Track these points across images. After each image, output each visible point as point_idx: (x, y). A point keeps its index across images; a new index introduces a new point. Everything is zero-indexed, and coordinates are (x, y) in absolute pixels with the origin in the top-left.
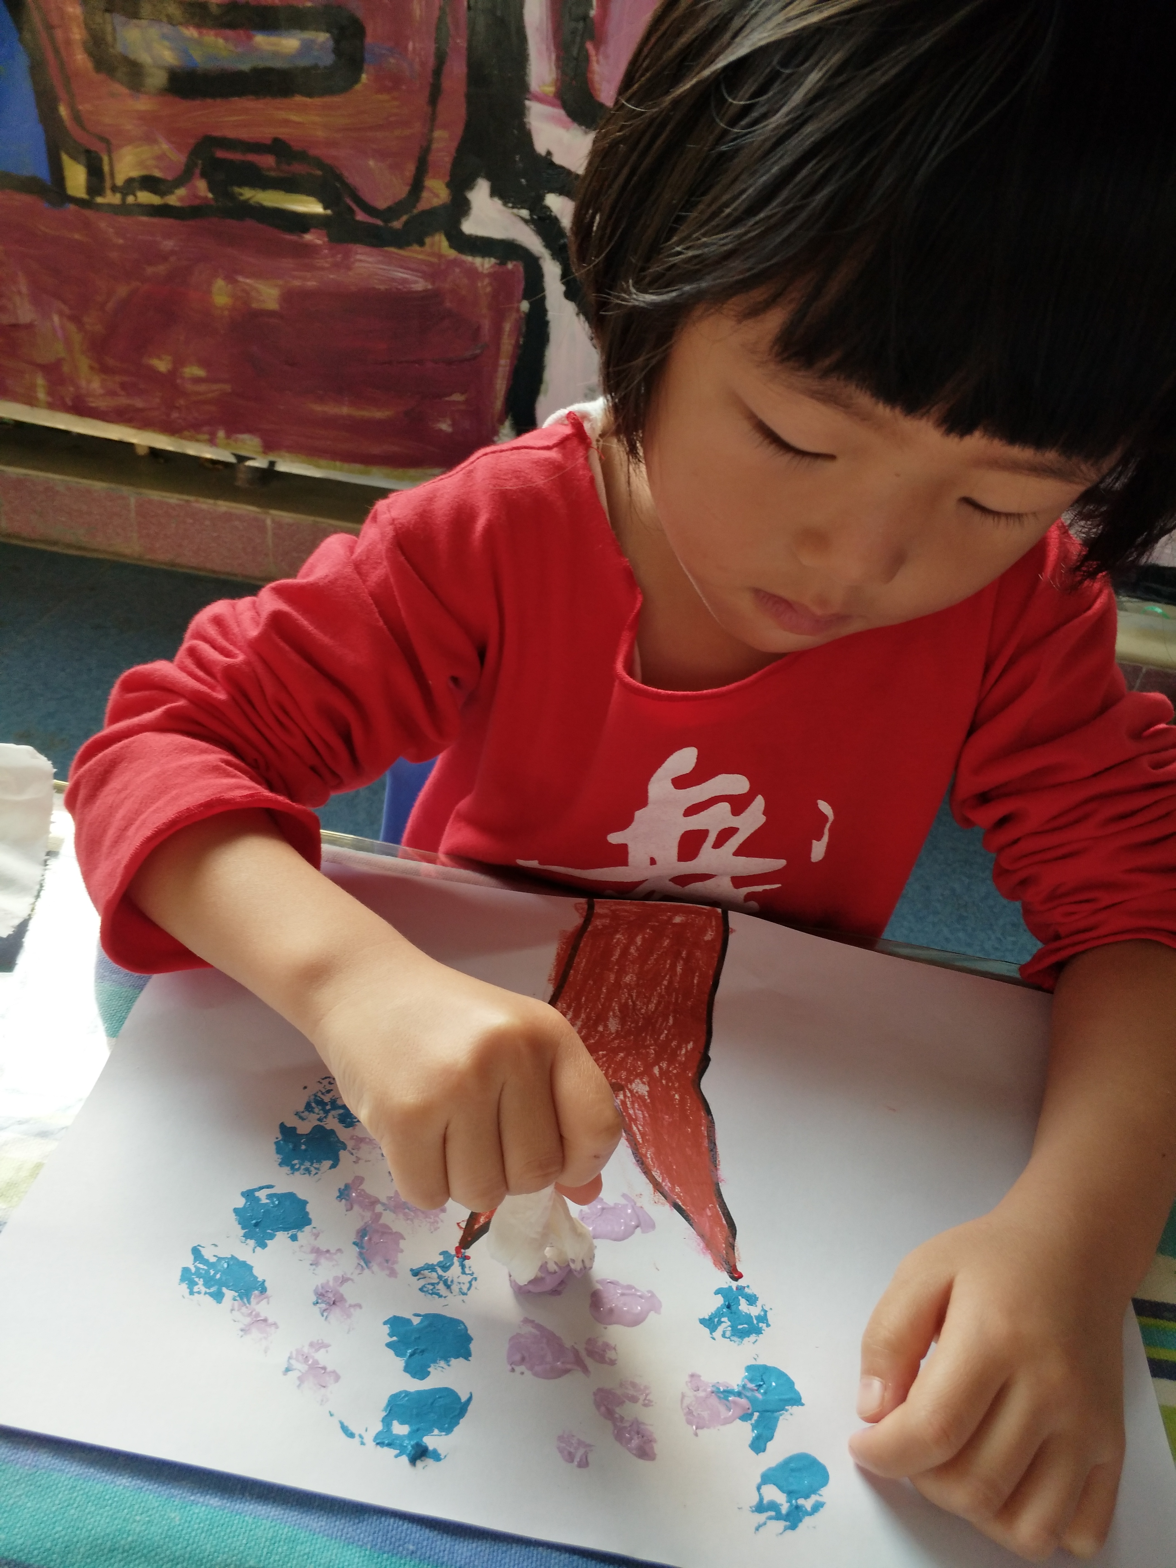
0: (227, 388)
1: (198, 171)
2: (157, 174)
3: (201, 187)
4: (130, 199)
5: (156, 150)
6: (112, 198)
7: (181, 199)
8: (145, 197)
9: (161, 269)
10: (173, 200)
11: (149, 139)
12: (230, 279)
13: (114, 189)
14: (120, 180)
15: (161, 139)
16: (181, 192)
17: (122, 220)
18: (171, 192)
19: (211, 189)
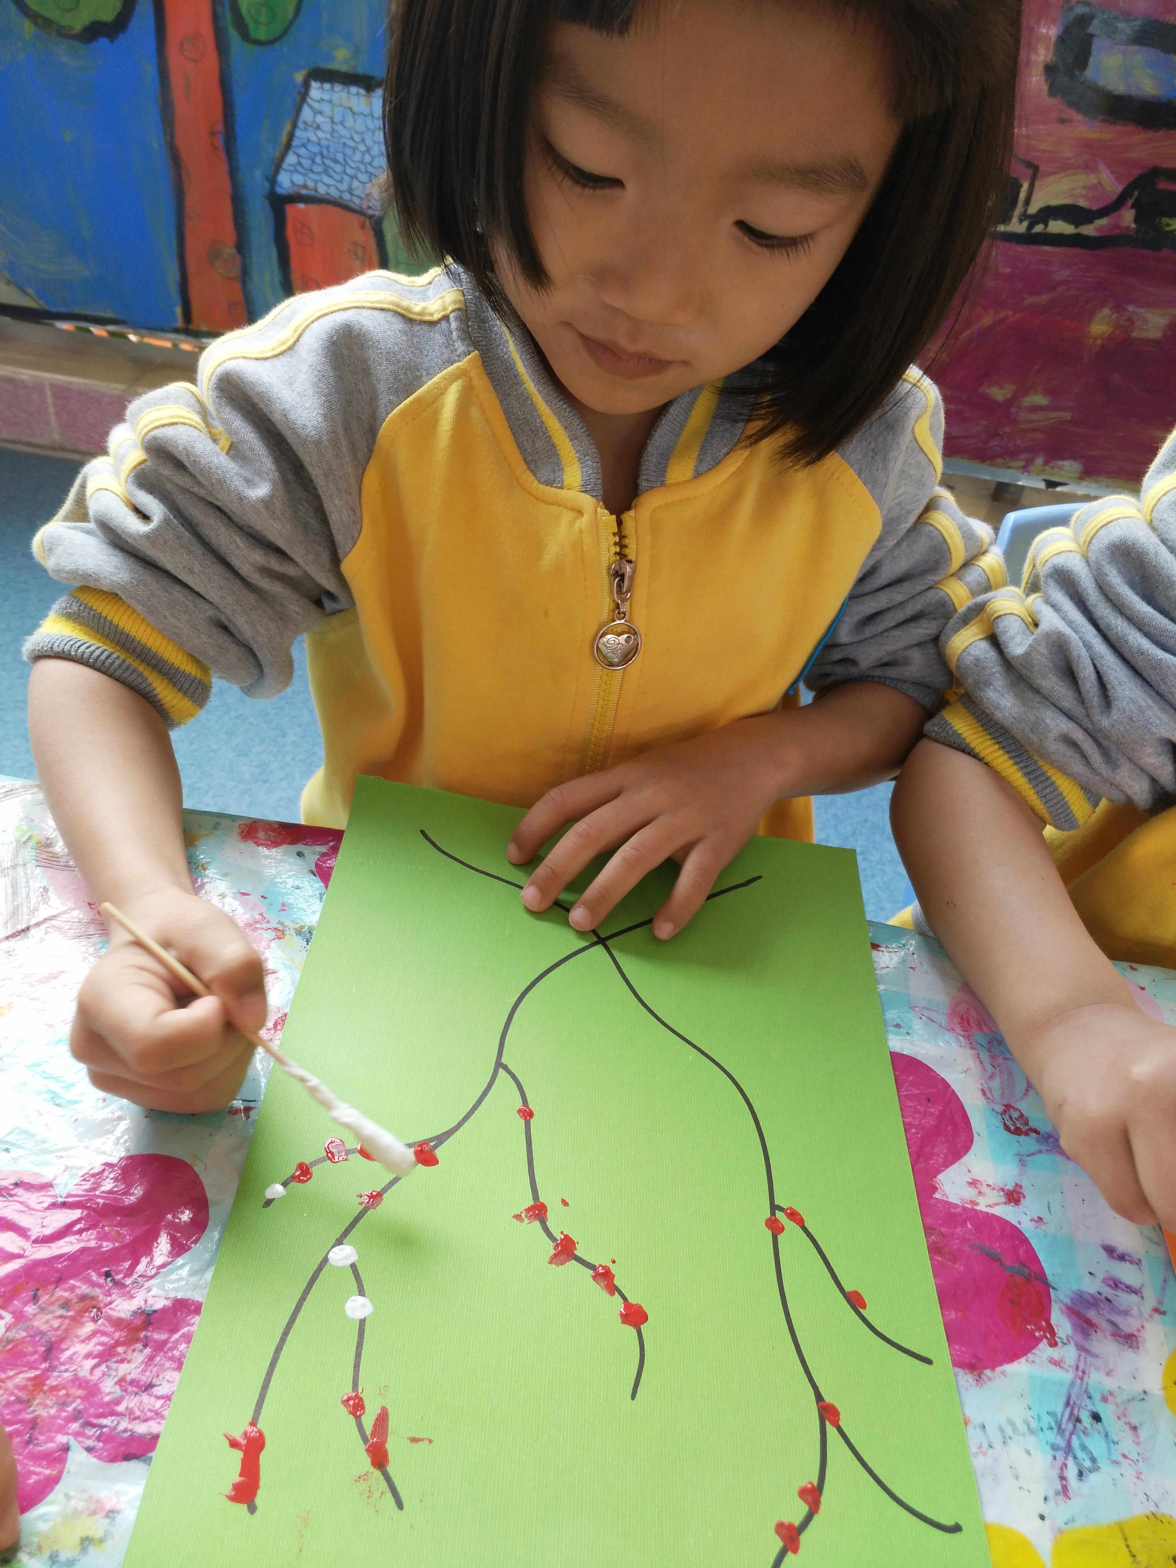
0: (1067, 415)
1: (1130, 202)
2: (1082, 203)
3: (1128, 217)
4: (1039, 228)
5: (1092, 179)
6: (1017, 226)
7: (1099, 229)
8: (1057, 227)
9: (1044, 298)
10: (1088, 230)
11: (1088, 168)
12: (1119, 308)
13: (1024, 216)
14: (1033, 209)
15: (1102, 168)
16: (1103, 222)
17: (1021, 249)
18: (1090, 221)
19: (1137, 220)
